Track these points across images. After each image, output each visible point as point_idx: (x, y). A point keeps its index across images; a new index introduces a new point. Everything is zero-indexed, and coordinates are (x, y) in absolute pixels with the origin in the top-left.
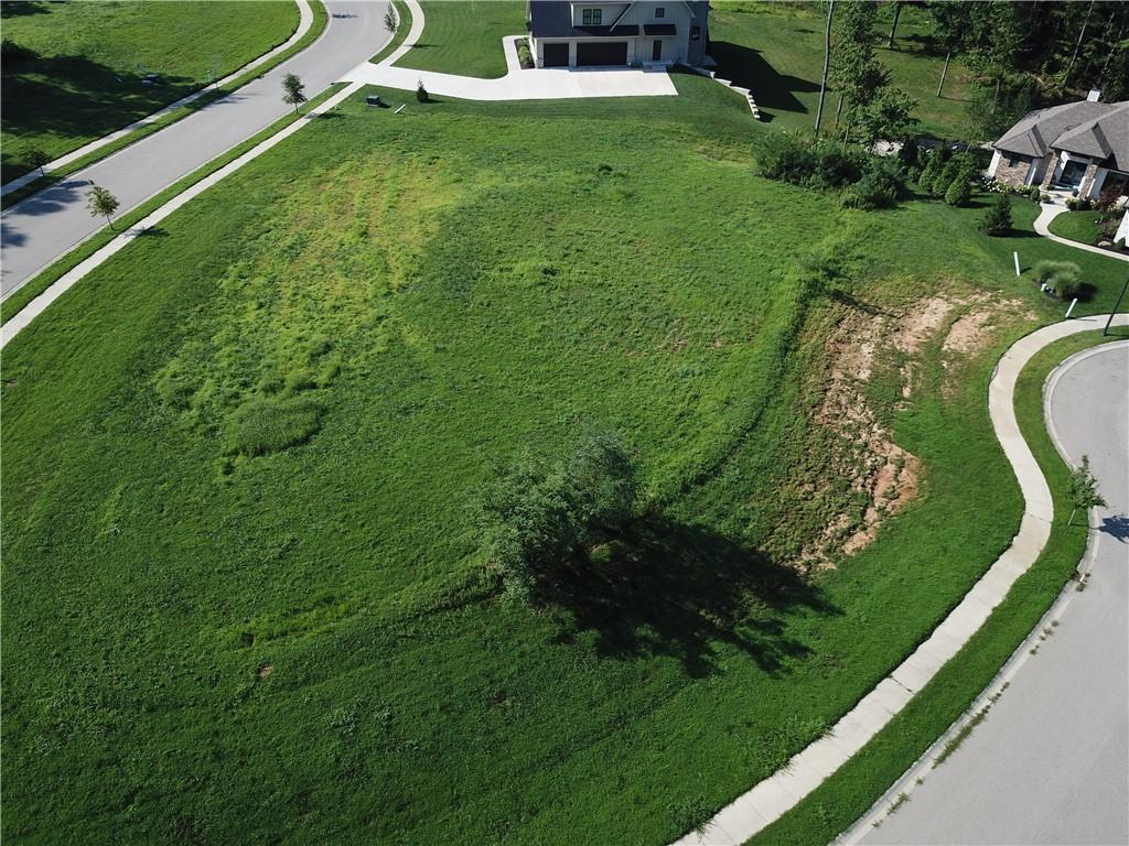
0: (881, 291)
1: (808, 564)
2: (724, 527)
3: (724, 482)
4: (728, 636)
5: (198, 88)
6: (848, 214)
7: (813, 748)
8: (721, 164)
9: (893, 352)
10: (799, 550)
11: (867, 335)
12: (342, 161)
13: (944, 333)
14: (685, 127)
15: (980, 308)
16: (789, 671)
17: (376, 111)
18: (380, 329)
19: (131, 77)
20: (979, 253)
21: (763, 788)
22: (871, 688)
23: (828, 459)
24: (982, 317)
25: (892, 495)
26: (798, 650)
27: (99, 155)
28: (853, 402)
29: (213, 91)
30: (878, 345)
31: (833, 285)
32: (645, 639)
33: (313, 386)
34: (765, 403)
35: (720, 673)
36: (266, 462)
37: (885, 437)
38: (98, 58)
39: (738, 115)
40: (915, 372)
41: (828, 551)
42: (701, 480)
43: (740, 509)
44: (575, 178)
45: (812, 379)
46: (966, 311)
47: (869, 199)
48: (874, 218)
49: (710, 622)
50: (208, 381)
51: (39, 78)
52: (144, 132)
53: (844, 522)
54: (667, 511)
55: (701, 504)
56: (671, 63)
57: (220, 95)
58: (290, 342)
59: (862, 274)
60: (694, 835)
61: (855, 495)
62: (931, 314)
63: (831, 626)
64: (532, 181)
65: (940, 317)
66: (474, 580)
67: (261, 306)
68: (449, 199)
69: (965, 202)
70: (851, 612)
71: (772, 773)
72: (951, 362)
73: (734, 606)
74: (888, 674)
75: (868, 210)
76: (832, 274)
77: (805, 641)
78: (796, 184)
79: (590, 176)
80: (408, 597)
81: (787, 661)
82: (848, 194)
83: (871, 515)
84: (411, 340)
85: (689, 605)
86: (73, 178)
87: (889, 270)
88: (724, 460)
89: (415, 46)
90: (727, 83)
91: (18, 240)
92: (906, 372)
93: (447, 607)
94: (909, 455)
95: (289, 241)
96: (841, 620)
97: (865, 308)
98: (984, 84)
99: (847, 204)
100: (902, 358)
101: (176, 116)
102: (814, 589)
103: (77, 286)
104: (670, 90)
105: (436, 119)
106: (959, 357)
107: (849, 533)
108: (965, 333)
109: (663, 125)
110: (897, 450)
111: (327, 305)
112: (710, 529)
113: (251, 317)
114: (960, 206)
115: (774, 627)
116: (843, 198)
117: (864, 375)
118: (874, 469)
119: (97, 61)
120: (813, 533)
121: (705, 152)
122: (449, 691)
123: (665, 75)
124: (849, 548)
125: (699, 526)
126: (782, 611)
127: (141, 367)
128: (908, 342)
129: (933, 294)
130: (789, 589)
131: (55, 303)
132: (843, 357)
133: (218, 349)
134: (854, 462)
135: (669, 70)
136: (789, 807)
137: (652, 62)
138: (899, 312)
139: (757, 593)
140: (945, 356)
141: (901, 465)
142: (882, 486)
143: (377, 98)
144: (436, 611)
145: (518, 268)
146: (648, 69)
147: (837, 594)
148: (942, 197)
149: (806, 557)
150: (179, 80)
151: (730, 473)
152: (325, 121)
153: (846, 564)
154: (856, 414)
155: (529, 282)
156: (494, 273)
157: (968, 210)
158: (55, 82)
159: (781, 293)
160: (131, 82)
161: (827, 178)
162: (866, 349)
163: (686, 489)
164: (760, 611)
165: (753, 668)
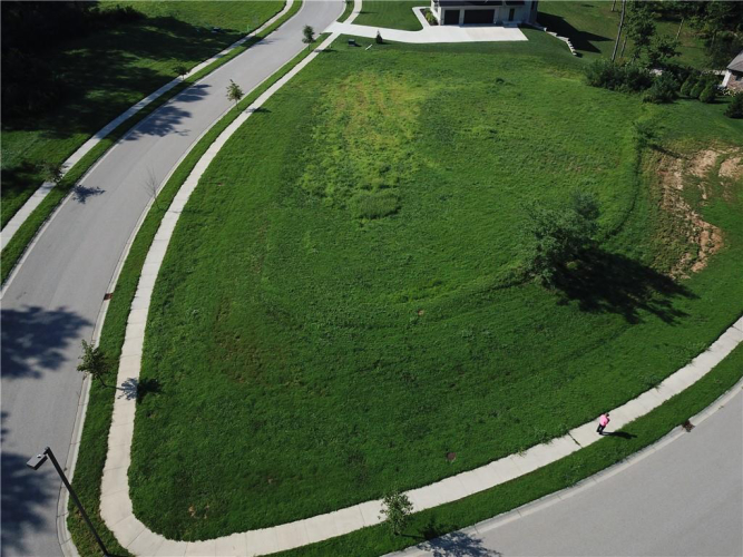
0: (677, 145)
1: (675, 275)
2: (630, 255)
3: (625, 234)
4: (644, 306)
5: (244, 36)
6: (648, 106)
7: (701, 355)
8: (563, 79)
9: (692, 177)
10: (670, 268)
11: (676, 168)
12: (348, 75)
13: (718, 168)
14: (537, 59)
15: (735, 156)
16: (679, 323)
17: (354, 49)
18: (411, 159)
19: (202, 29)
20: (727, 127)
21: (681, 372)
22: (724, 331)
23: (673, 226)
24: (737, 160)
25: (710, 246)
26: (680, 314)
27: (207, 71)
28: (678, 200)
29: (253, 37)
30: (683, 173)
31: (651, 142)
32: (604, 305)
33: (388, 187)
34: (635, 198)
35: (644, 322)
36: (379, 221)
37: (699, 218)
38: (181, 18)
39: (565, 52)
40: (707, 186)
41: (685, 270)
42: (614, 233)
43: (637, 248)
44: (485, 85)
45: (654, 188)
46: (727, 156)
47: (658, 97)
48: (663, 108)
49: (633, 300)
50: (329, 184)
51: (154, 29)
52: (224, 59)
53: (689, 257)
54: (601, 247)
55: (616, 244)
56: (520, 22)
57: (257, 40)
58: (365, 165)
59: (665, 137)
60: (654, 389)
61: (691, 245)
62: (708, 158)
63: (694, 303)
64: (461, 86)
65: (713, 159)
66: (512, 275)
67: (340, 148)
68: (419, 95)
69: (711, 100)
70: (705, 298)
71: (685, 365)
72: (725, 182)
73: (644, 293)
74: (731, 325)
75: (658, 103)
76: (650, 136)
77: (684, 310)
78: (612, 89)
79: (492, 85)
80: (481, 282)
81: (677, 318)
82: (646, 94)
83: (702, 254)
84: (431, 165)
85: (623, 291)
86: (199, 83)
87: (679, 135)
88: (622, 224)
89: (361, 12)
90: (555, 34)
91: (186, 114)
92: (702, 186)
93: (502, 287)
94: (714, 227)
95: (339, 116)
96: (700, 301)
97: (671, 154)
98: (701, 37)
99: (646, 100)
100: (698, 180)
101: (238, 50)
102: (681, 287)
103: (233, 137)
104: (524, 38)
105: (392, 53)
106: (727, 180)
107: (693, 262)
108: (729, 168)
109: (525, 57)
110: (707, 225)
111: (377, 147)
112: (624, 256)
113: (336, 153)
114: (709, 103)
115: (667, 304)
116: (643, 97)
117: (680, 187)
118: (698, 233)
119: (182, 20)
120: (675, 262)
121: (551, 73)
122: (515, 324)
123: (518, 30)
124: (694, 269)
125: (618, 255)
126: (669, 296)
127: (290, 177)
128: (698, 172)
129: (707, 148)
130: (669, 287)
131: (225, 145)
132: (666, 179)
133: (326, 169)
134: (687, 229)
135: (520, 27)
136: (698, 379)
137: (508, 22)
138: (690, 157)
139: (654, 287)
140: (721, 179)
141: (711, 232)
142: (703, 242)
143: (353, 42)
144: (497, 288)
145: (474, 130)
146: (507, 26)
147: (695, 289)
148: (697, 98)
149: (674, 272)
150: (230, 31)
151: (627, 230)
152: (326, 54)
153: (695, 275)
154: (681, 206)
155: (483, 137)
156: (462, 132)
157: (714, 105)
158: (163, 31)
159: (625, 145)
160: (204, 32)
161: (631, 85)
162: (677, 175)
163: (608, 237)
164: (657, 296)
165: (660, 321)
